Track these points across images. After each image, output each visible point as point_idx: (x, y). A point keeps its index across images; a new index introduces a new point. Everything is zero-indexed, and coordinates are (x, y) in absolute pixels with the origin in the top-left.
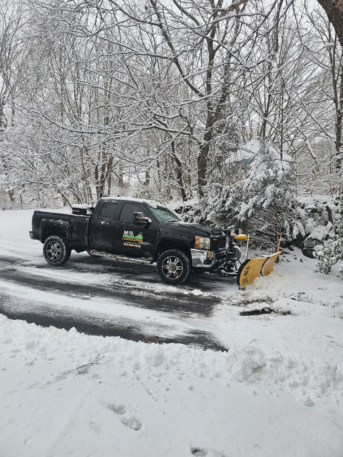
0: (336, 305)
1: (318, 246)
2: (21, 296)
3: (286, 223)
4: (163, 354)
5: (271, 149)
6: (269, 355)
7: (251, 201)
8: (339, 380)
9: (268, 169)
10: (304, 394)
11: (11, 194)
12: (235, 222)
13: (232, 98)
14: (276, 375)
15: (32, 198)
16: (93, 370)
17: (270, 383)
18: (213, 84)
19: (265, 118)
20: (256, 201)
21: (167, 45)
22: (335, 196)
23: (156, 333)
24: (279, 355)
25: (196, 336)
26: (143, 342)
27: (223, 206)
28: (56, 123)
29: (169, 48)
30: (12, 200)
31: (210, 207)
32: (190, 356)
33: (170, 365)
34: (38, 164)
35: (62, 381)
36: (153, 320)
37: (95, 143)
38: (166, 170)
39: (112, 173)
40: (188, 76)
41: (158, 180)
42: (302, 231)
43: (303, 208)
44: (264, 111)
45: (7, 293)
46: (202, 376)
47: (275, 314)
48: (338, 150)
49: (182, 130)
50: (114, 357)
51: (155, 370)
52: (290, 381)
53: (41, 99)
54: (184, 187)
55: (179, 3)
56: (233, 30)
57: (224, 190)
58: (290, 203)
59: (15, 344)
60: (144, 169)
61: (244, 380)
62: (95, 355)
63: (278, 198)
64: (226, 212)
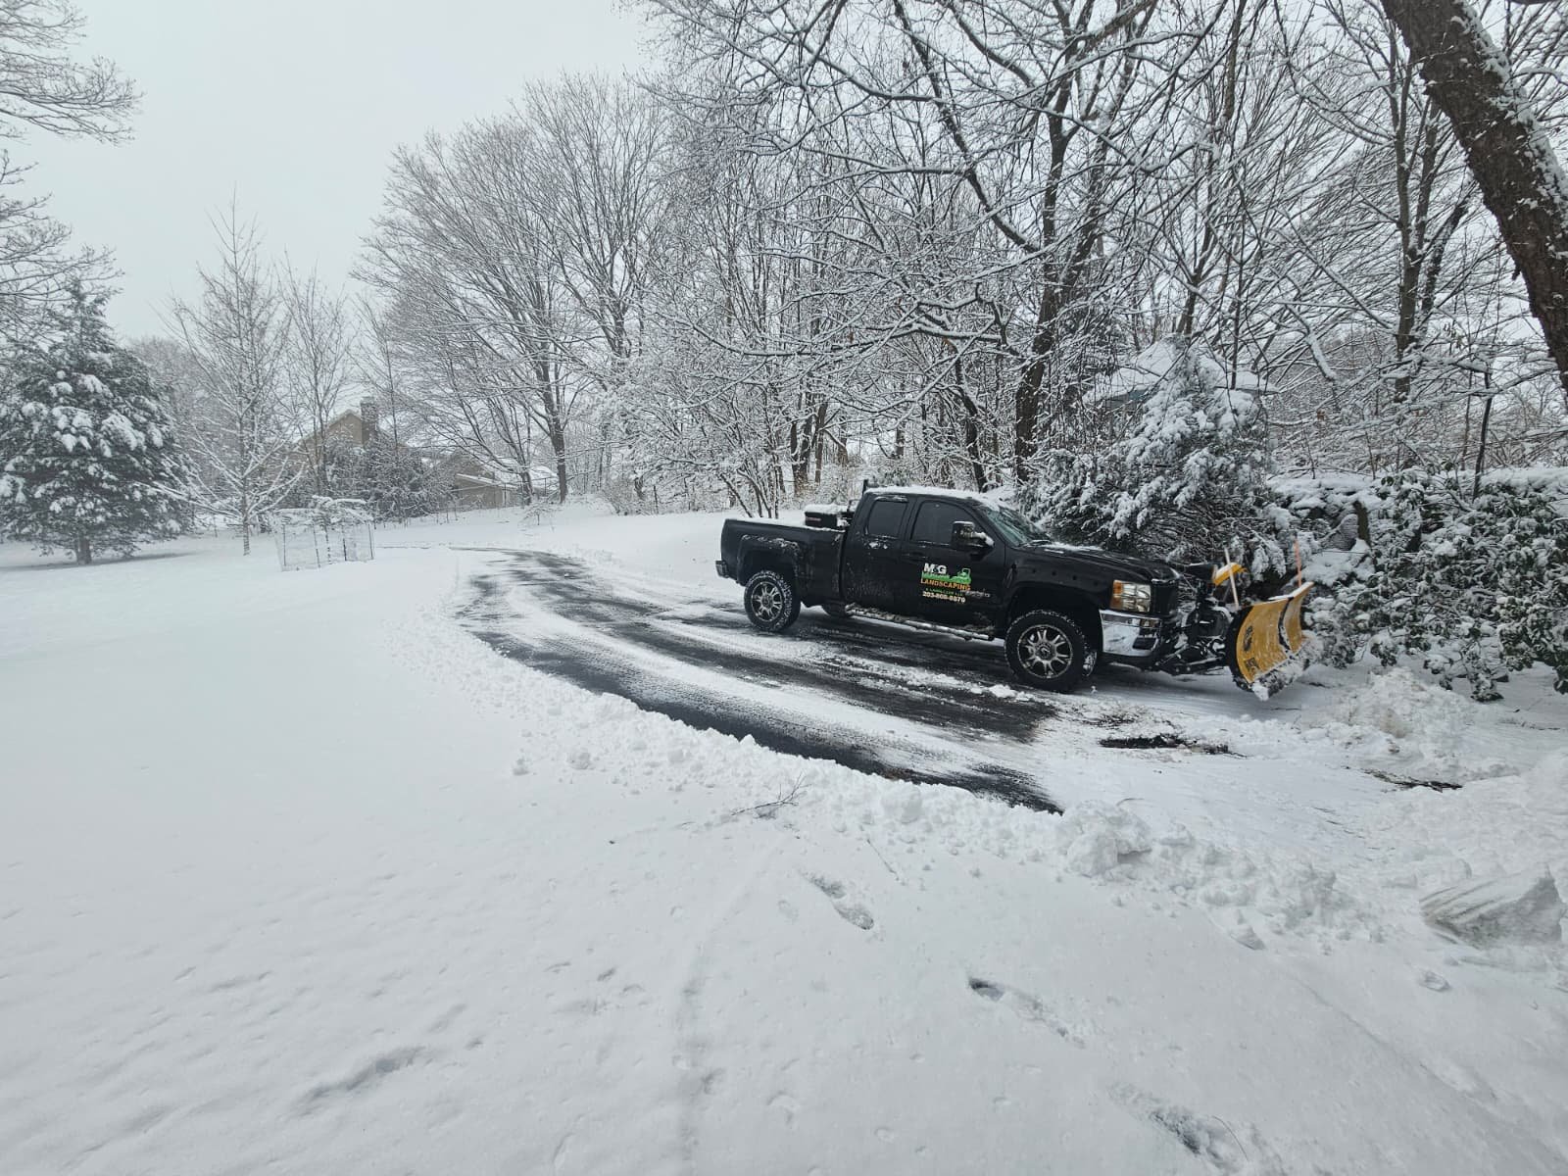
0: (1356, 742)
1: (1320, 599)
2: (658, 673)
3: (1237, 542)
4: (920, 803)
5: (1206, 362)
6: (1161, 830)
7: (1145, 491)
8: (1337, 904)
9: (1193, 411)
10: (1241, 921)
11: (639, 484)
12: (1101, 539)
13: (1109, 246)
14: (1173, 874)
15: (674, 491)
16: (785, 813)
17: (1158, 888)
18: (1061, 216)
19: (1193, 289)
20: (1159, 491)
21: (952, 141)
22: (1382, 474)
23: (907, 763)
24: (1184, 834)
25: (995, 778)
26: (880, 777)
27: (1074, 503)
28: (719, 340)
29: (956, 148)
30: (641, 495)
31: (1041, 505)
32: (978, 813)
33: (934, 825)
34: (685, 425)
35: (730, 825)
36: (902, 738)
37: (790, 376)
38: (941, 422)
39: (825, 436)
40: (999, 208)
41: (921, 446)
42: (1279, 562)
43: (1285, 505)
44: (1192, 271)
45: (636, 665)
46: (1002, 853)
47: (1188, 751)
48: (1400, 356)
49: (980, 332)
50: (823, 796)
51: (902, 830)
52: (1211, 890)
53: (690, 294)
54: (982, 459)
55: (981, 38)
56: (1117, 77)
57: (1076, 464)
58: (1251, 494)
59: (651, 754)
60: (893, 423)
61: (1097, 873)
62: (788, 788)
63: (1217, 483)
64: (1080, 515)
